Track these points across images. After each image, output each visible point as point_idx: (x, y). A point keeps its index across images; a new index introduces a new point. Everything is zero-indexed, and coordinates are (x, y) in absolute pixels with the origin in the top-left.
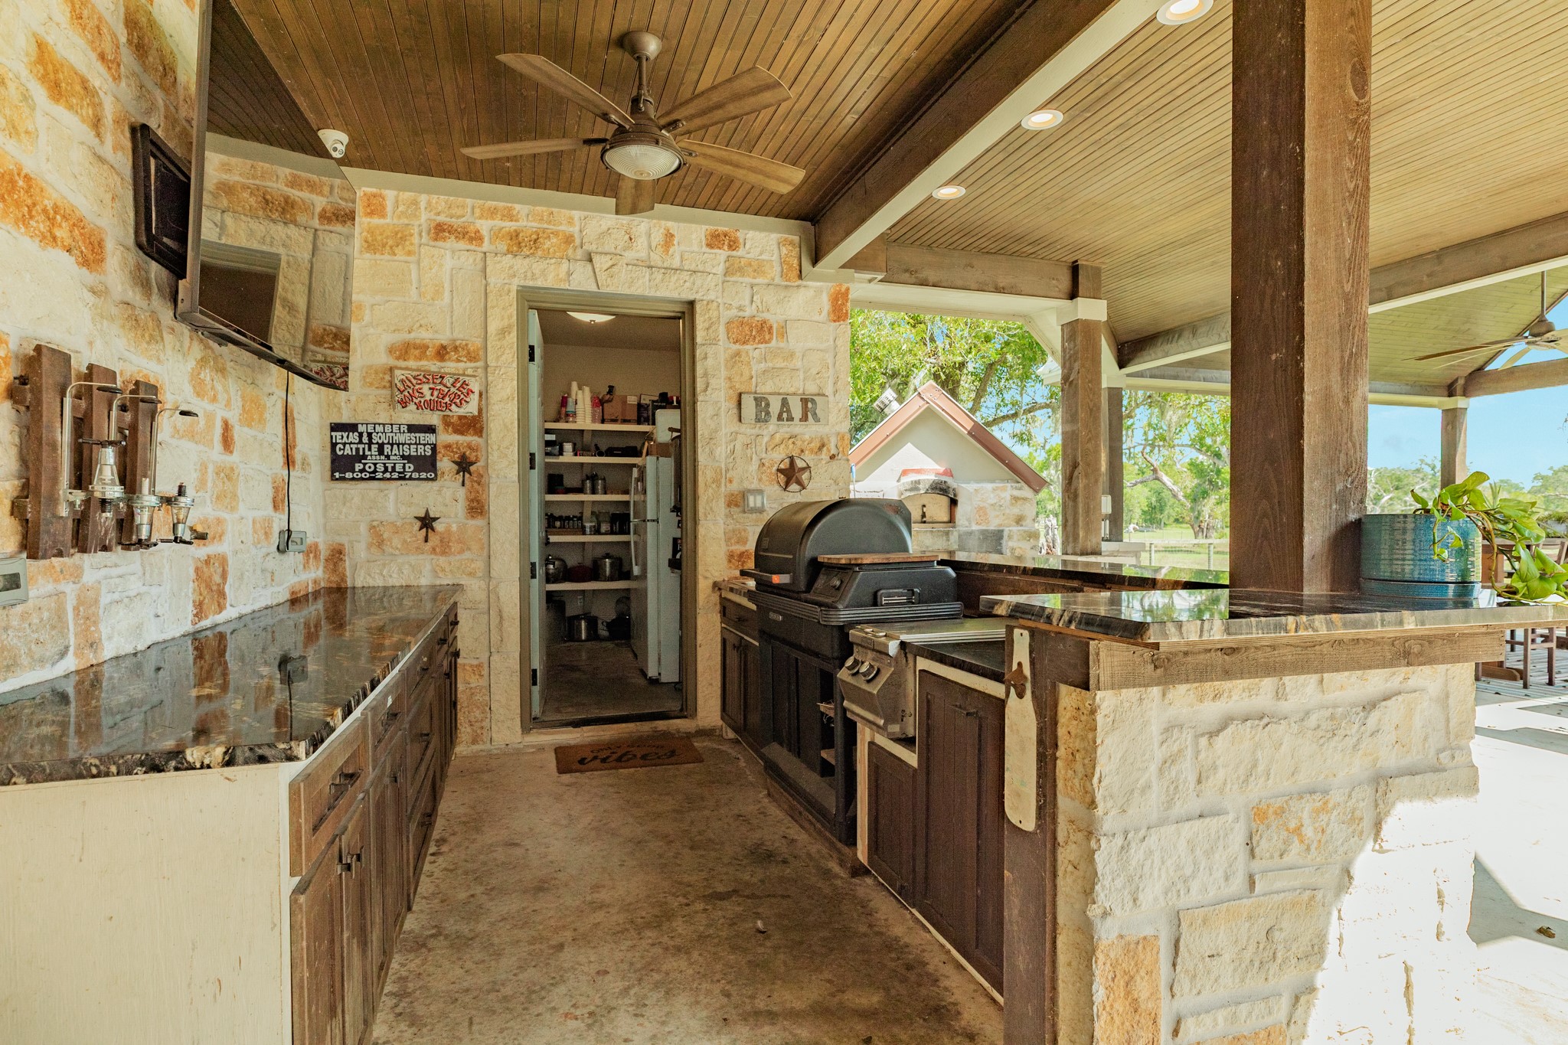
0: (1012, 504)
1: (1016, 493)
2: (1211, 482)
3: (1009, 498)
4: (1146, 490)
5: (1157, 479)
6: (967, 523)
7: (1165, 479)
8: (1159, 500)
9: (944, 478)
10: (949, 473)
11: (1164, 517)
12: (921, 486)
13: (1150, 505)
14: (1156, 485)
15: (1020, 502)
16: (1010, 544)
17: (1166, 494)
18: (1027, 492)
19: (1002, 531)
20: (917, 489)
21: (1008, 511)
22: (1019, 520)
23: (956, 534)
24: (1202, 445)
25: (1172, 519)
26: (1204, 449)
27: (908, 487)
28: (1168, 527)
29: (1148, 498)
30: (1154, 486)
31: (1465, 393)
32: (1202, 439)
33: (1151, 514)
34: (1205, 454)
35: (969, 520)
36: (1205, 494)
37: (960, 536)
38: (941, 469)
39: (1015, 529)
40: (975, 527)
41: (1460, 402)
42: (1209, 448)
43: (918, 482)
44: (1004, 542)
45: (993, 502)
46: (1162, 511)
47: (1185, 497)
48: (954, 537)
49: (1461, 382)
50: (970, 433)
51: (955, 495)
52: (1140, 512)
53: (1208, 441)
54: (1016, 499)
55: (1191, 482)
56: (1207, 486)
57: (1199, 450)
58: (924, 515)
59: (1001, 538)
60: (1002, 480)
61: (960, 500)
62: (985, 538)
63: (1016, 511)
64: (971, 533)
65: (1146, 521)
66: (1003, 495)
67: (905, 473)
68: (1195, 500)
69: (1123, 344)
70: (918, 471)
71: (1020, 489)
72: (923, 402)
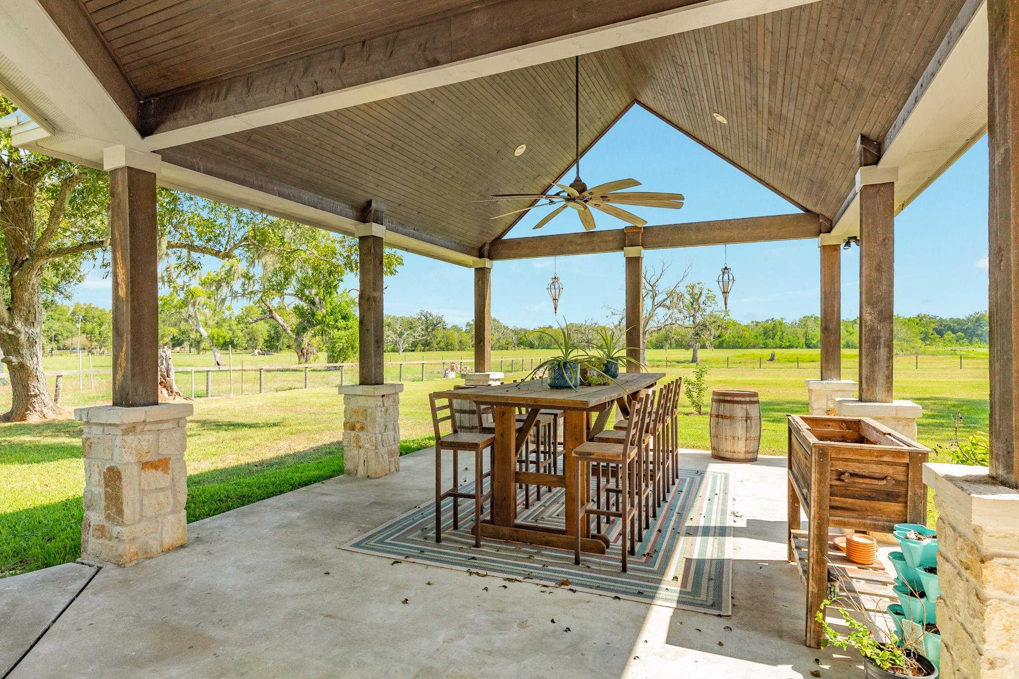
2: (309, 321)
4: (267, 325)
5: (273, 317)
7: (278, 318)
8: (277, 332)
11: (279, 344)
13: (269, 336)
14: (271, 321)
17: (280, 329)
24: (303, 295)
25: (285, 346)
26: (304, 298)
28: (283, 352)
29: (268, 331)
30: (272, 323)
31: (491, 258)
32: (302, 291)
33: (270, 343)
34: (305, 301)
36: (305, 330)
41: (487, 263)
42: (307, 297)
46: (278, 340)
47: (291, 331)
49: (487, 247)
52: (263, 340)
53: (307, 292)
55: (295, 320)
56: (306, 323)
57: (301, 299)
65: (267, 347)
68: (298, 334)
69: (148, 98)
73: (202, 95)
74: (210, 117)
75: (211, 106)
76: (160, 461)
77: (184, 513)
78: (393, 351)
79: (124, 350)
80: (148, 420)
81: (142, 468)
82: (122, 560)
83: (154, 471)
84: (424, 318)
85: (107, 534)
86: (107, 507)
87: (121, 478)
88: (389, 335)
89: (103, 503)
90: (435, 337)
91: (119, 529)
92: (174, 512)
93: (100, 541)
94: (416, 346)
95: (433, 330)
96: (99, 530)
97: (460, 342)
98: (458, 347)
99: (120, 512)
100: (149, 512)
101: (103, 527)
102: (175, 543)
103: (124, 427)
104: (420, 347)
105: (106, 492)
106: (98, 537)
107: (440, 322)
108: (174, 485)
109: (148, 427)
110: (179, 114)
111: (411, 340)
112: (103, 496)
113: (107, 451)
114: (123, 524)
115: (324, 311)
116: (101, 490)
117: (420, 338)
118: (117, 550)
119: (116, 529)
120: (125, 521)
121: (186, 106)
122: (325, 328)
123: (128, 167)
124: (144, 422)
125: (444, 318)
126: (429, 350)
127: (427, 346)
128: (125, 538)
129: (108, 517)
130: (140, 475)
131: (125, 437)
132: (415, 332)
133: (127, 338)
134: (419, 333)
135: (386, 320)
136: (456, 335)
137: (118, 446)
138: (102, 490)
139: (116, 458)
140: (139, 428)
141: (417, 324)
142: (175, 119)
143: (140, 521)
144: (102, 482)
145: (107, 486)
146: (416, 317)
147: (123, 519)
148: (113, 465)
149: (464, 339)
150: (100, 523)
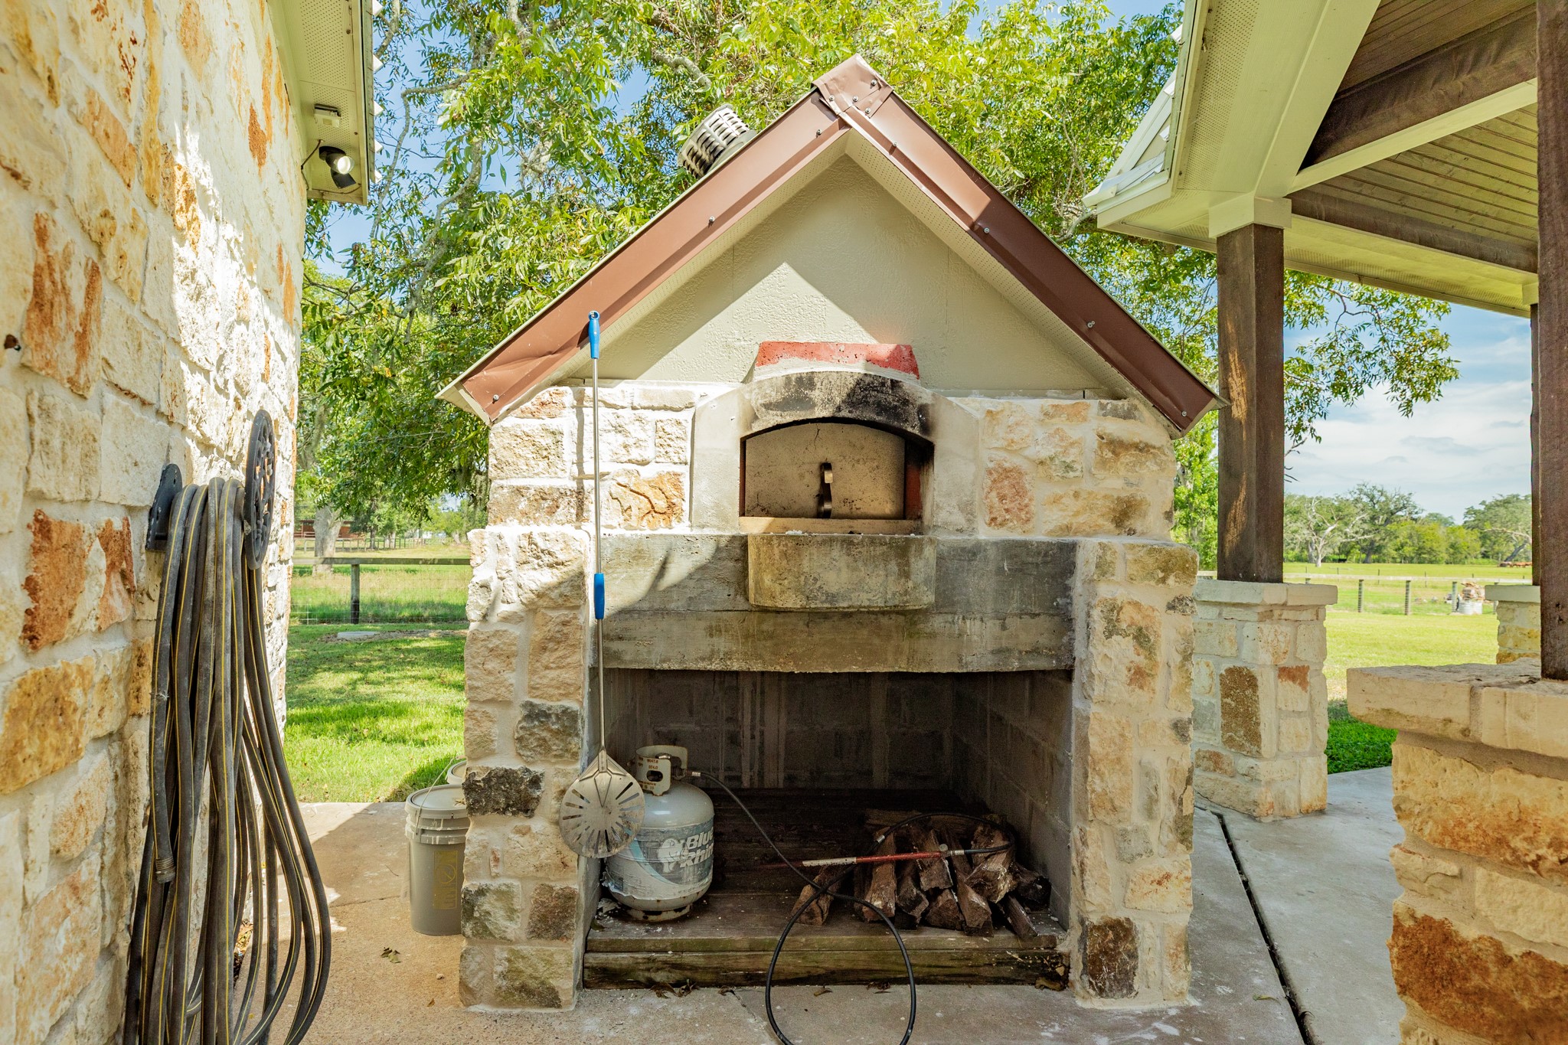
0: (1103, 463)
1: (1116, 428)
3: (1093, 442)
6: (959, 519)
9: (890, 374)
10: (906, 359)
12: (816, 395)
15: (1126, 458)
16: (1105, 590)
18: (1148, 427)
19: (1072, 548)
20: (806, 403)
21: (1087, 485)
22: (1124, 514)
23: (929, 552)
27: (775, 397)
35: (967, 509)
37: (940, 558)
38: (885, 350)
39: (1118, 542)
40: (985, 533)
43: (807, 382)
44: (1078, 584)
45: (1044, 454)
48: (923, 564)
50: (975, 231)
51: (926, 427)
54: (1116, 446)
58: (825, 493)
59: (1069, 569)
60: (1067, 391)
61: (945, 442)
62: (1020, 570)
63: (1113, 484)
64: (973, 552)
66: (1074, 432)
67: (767, 353)
70: (809, 351)
71: (1128, 415)
72: (825, 122)
73: (1434, 71)
74: (1459, 101)
75: (1456, 85)
76: (1298, 669)
77: (1325, 758)
78: (1299, 559)
79: (1242, 496)
80: (1289, 604)
81: (1279, 676)
82: (1257, 810)
83: (1291, 683)
84: (1365, 499)
85: (1225, 766)
86: (1226, 727)
87: (1256, 686)
88: (1294, 531)
89: (1218, 721)
90: (1393, 535)
91: (1252, 762)
92: (1313, 753)
93: (1213, 775)
94: (1348, 553)
95: (1387, 521)
96: (1209, 759)
97: (1452, 546)
98: (1446, 557)
99: (1254, 737)
100: (1287, 748)
101: (1218, 755)
102: (1314, 804)
103: (1260, 610)
104: (1356, 553)
105: (1224, 705)
106: (1206, 769)
107: (1404, 507)
108: (1313, 711)
109: (1286, 614)
110: (1376, 118)
111: (1339, 540)
112: (1218, 711)
113: (1227, 643)
114: (1258, 755)
115: (1190, 486)
116: (1213, 701)
117: (1359, 537)
118: (1247, 793)
119: (1244, 763)
120: (1263, 750)
121: (1394, 100)
122: (1192, 515)
123: (1256, 226)
124: (1284, 605)
125: (1413, 499)
126: (1378, 561)
127: (1372, 552)
128: (1262, 778)
129: (1229, 742)
130: (1277, 686)
131: (1262, 625)
132: (1346, 524)
133: (1248, 479)
134: (1356, 527)
135: (1290, 504)
136: (1441, 531)
137: (1251, 637)
138: (1217, 702)
139: (1246, 654)
140: (1277, 613)
141: (1352, 510)
142: (1366, 127)
143: (1276, 756)
144: (1217, 689)
145: (1226, 695)
146: (1349, 497)
147: (1259, 746)
148: (1239, 664)
149: (1461, 542)
150: (1212, 749)
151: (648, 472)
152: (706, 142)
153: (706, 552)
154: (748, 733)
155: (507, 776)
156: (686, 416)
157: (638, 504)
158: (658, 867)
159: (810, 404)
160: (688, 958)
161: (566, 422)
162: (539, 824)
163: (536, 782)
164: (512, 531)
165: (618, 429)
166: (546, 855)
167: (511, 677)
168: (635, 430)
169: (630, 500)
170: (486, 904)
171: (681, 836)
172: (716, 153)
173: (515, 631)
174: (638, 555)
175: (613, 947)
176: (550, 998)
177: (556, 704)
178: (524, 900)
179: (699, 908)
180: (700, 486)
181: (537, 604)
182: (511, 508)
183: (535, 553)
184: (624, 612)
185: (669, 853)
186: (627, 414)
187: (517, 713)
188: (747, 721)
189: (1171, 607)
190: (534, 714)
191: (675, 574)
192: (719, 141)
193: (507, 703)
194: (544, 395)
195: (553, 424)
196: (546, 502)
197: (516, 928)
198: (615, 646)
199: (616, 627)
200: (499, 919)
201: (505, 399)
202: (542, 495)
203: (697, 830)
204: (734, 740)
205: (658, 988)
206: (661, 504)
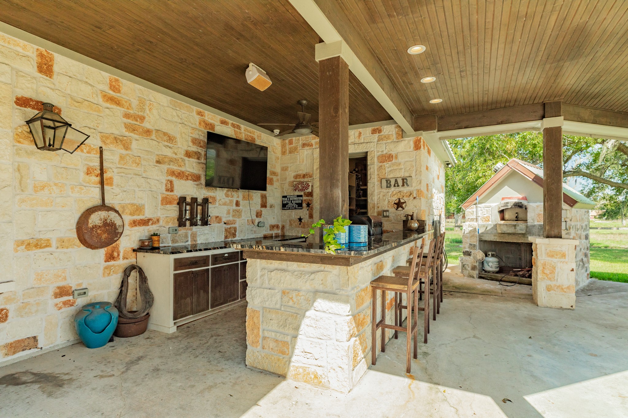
6: (532, 221)
9: (521, 201)
10: (525, 199)
12: (509, 205)
27: (503, 205)
37: (529, 226)
38: (521, 196)
40: (536, 223)
43: (508, 203)
50: (533, 180)
51: (526, 208)
58: (516, 217)
61: (529, 210)
62: (542, 228)
64: (534, 226)
67: (503, 199)
70: (509, 198)
72: (509, 168)
151: (485, 216)
152: (495, 169)
153: (493, 226)
154: (523, 258)
155: (467, 251)
156: (490, 208)
157: (484, 220)
158: (489, 266)
159: (508, 206)
160: (492, 277)
161: (475, 210)
162: (471, 257)
163: (471, 252)
164: (467, 223)
165: (481, 210)
166: (472, 261)
167: (468, 240)
168: (484, 210)
169: (483, 219)
170: (466, 266)
171: (493, 262)
172: (497, 170)
173: (468, 235)
174: (484, 226)
175: (482, 274)
176: (473, 277)
177: (473, 243)
178: (470, 265)
179: (497, 272)
180: (493, 217)
181: (470, 232)
182: (468, 221)
183: (470, 226)
184: (482, 233)
185: (490, 264)
186: (482, 208)
187: (469, 244)
188: (523, 256)
189: (566, 234)
190: (471, 245)
191: (488, 229)
192: (497, 169)
193: (467, 243)
194: (472, 207)
195: (473, 210)
196: (472, 220)
197: (469, 269)
198: (481, 237)
199: (481, 235)
200: (467, 267)
201: (467, 207)
202: (472, 219)
203: (495, 262)
204: (520, 259)
205: (488, 280)
206: (487, 220)
